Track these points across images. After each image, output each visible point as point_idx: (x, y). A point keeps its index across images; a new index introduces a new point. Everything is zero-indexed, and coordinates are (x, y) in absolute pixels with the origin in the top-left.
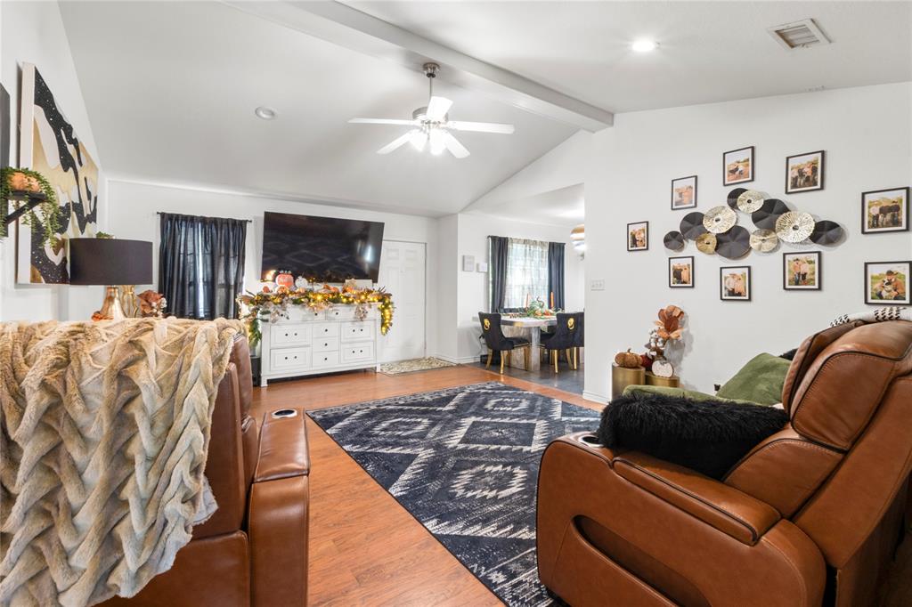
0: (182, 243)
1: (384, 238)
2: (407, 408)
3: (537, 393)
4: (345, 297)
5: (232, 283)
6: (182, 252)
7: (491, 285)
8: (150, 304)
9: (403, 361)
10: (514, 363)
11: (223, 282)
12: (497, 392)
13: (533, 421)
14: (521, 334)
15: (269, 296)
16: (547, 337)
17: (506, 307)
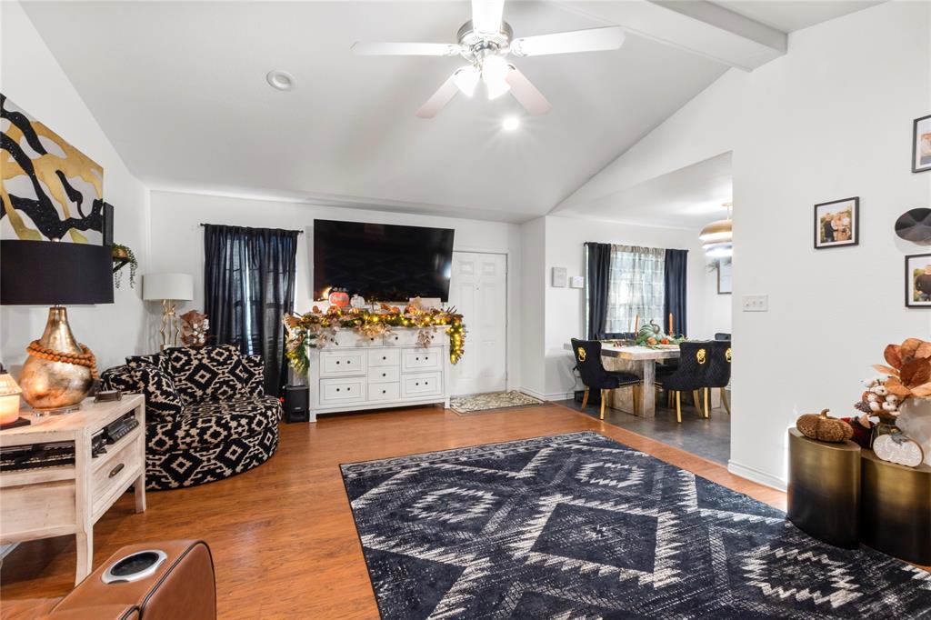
0: (228, 257)
1: (454, 249)
2: (468, 469)
3: (655, 455)
4: (406, 319)
5: (282, 302)
6: (228, 267)
7: (588, 304)
8: (192, 326)
9: (480, 395)
10: (618, 405)
11: (272, 301)
12: (595, 449)
13: (653, 512)
14: (629, 367)
15: (317, 318)
16: (665, 371)
17: (607, 332)
